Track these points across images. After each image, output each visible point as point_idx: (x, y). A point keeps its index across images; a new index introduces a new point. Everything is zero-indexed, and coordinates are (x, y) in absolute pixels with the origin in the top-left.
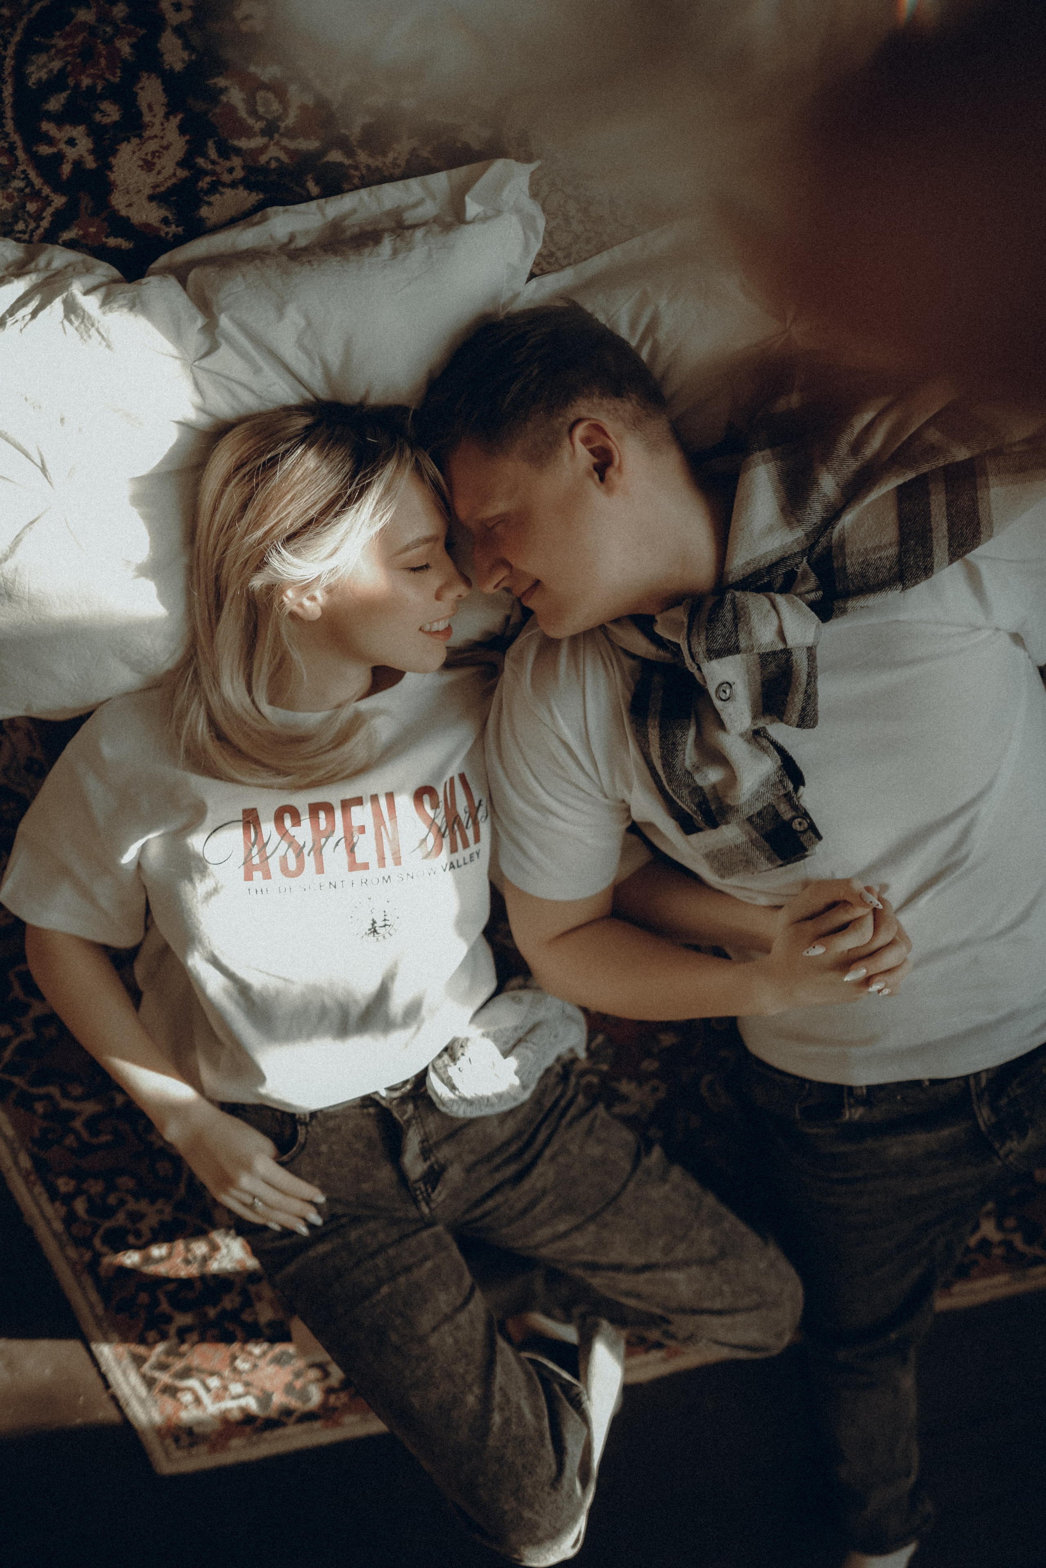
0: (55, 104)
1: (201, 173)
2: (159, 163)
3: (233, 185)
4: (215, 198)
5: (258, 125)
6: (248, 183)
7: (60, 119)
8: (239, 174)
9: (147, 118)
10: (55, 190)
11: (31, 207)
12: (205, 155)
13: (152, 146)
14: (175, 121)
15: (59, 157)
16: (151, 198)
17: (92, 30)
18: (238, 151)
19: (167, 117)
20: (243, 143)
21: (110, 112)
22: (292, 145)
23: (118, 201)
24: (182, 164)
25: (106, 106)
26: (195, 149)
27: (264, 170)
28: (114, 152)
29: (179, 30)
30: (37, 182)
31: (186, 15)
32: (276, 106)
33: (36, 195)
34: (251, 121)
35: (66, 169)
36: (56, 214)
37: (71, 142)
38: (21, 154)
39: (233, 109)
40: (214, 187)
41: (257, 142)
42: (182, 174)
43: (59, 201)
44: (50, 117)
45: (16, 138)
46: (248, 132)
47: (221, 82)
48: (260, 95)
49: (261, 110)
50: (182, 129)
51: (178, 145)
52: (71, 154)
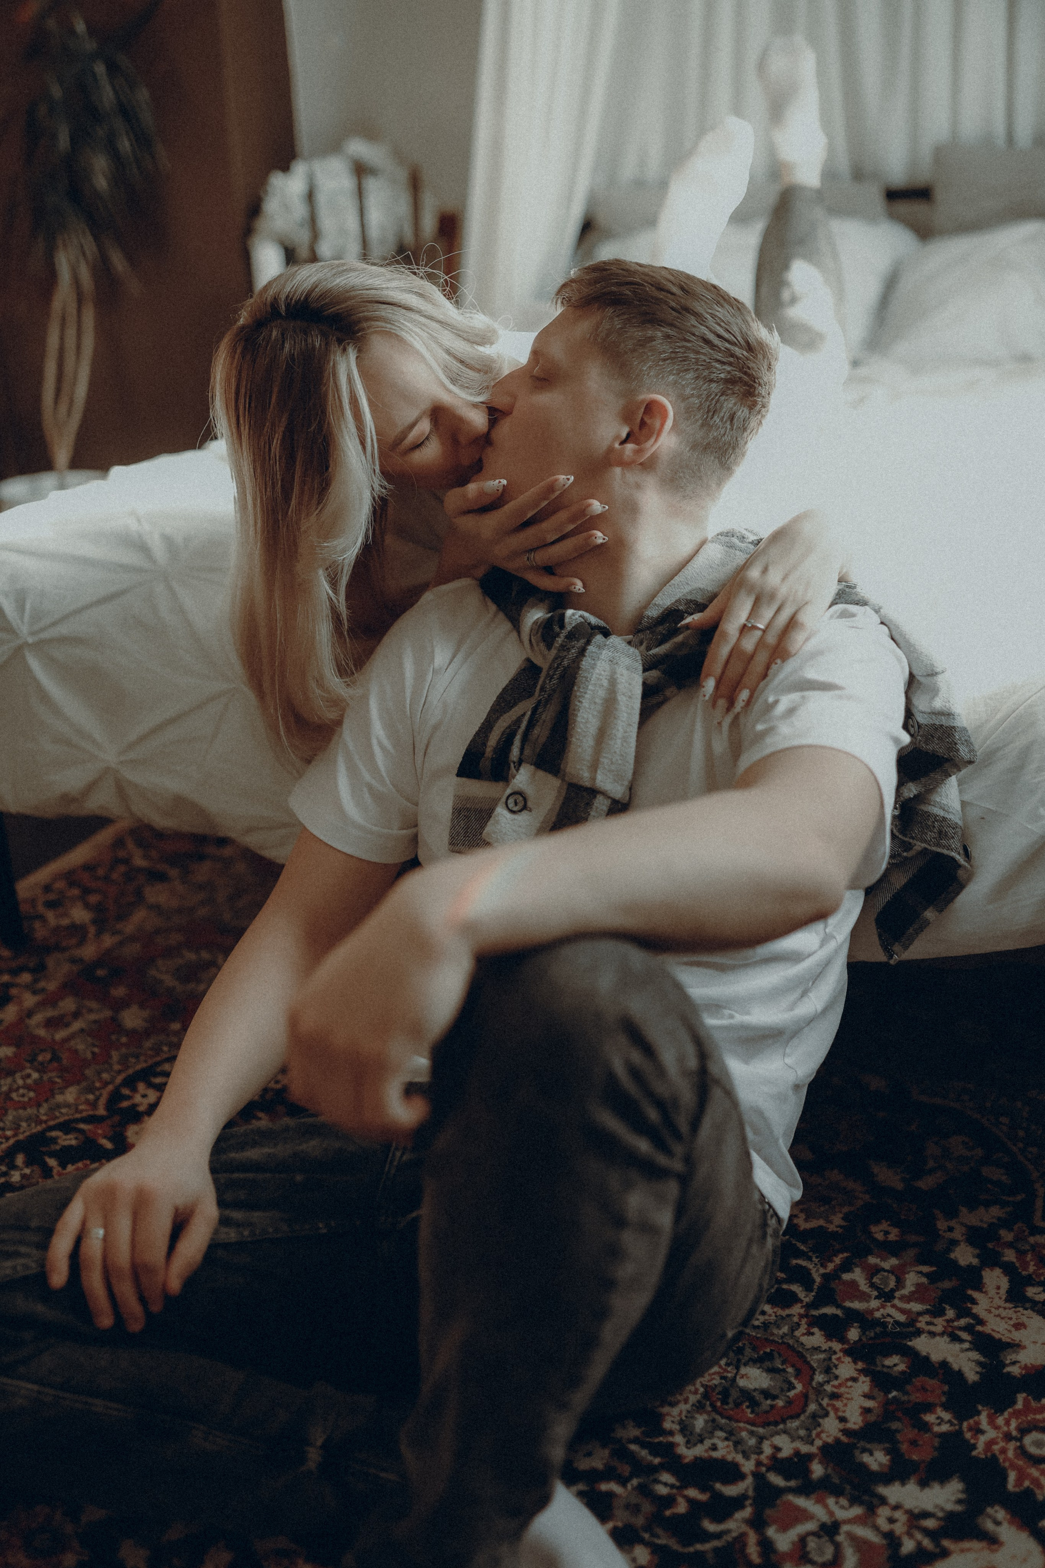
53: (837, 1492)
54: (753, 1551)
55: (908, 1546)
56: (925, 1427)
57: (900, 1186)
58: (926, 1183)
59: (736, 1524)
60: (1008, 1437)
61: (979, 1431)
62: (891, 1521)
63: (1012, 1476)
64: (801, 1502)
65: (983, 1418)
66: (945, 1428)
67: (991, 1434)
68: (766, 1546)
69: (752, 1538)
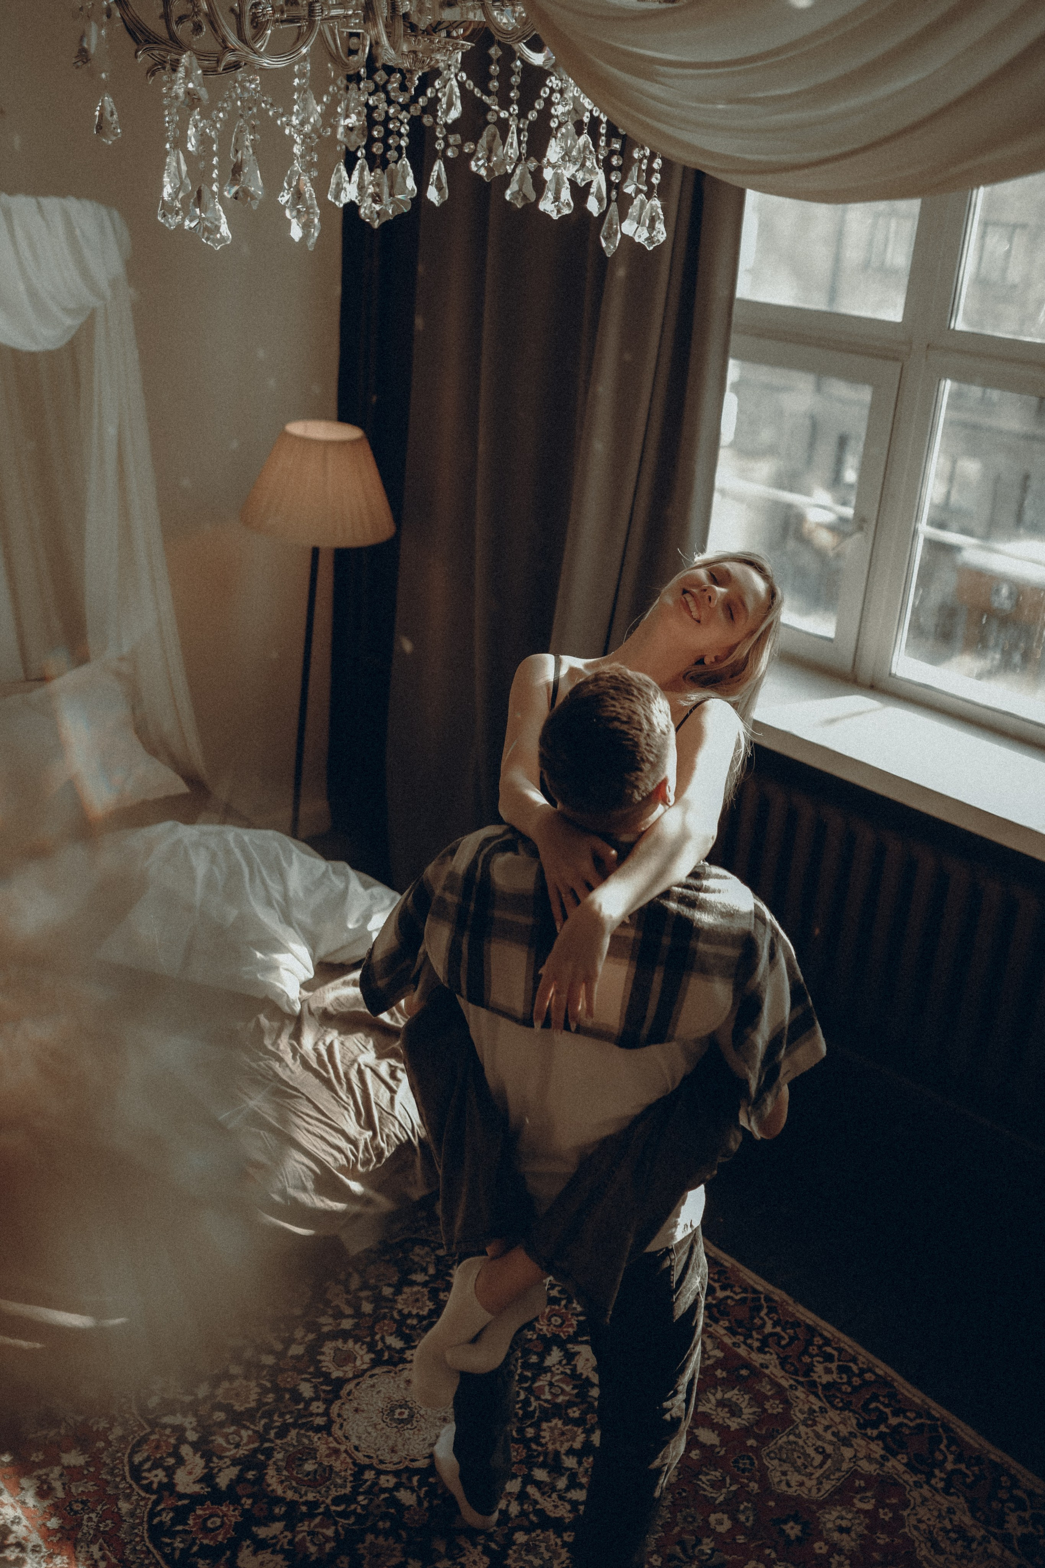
0: (147, 1466)
1: (213, 1468)
2: (194, 1471)
3: (228, 1467)
4: (221, 1474)
5: (233, 1446)
6: (234, 1464)
7: (149, 1470)
8: (229, 1462)
9: (186, 1458)
10: (151, 1494)
11: (142, 1503)
12: (213, 1462)
13: (189, 1467)
14: (198, 1455)
15: (152, 1483)
16: (194, 1483)
17: (158, 1441)
18: (227, 1457)
19: (195, 1455)
20: (228, 1454)
21: (171, 1461)
22: (248, 1448)
23: (180, 1489)
24: (204, 1468)
25: (168, 1460)
26: (208, 1461)
27: (240, 1458)
28: (174, 1473)
29: (193, 1429)
30: (143, 1494)
31: (194, 1424)
32: (237, 1439)
33: (143, 1499)
34: (228, 1446)
35: (155, 1486)
36: (154, 1502)
37: (156, 1476)
38: (134, 1486)
39: (220, 1445)
40: (220, 1470)
41: (234, 1451)
42: (206, 1471)
43: (154, 1497)
44: (145, 1471)
45: (132, 1482)
46: (229, 1450)
47: (213, 1438)
48: (230, 1437)
49: (232, 1441)
50: (202, 1457)
51: (201, 1463)
52: (156, 1480)
53: (540, 1375)
54: (546, 1405)
55: (568, 1371)
56: (531, 1340)
57: (427, 1278)
58: (431, 1271)
59: (534, 1404)
60: (549, 1325)
61: (541, 1330)
62: (558, 1369)
63: (562, 1334)
64: (537, 1385)
65: (537, 1325)
66: (535, 1337)
67: (545, 1328)
68: (546, 1401)
69: (542, 1402)
